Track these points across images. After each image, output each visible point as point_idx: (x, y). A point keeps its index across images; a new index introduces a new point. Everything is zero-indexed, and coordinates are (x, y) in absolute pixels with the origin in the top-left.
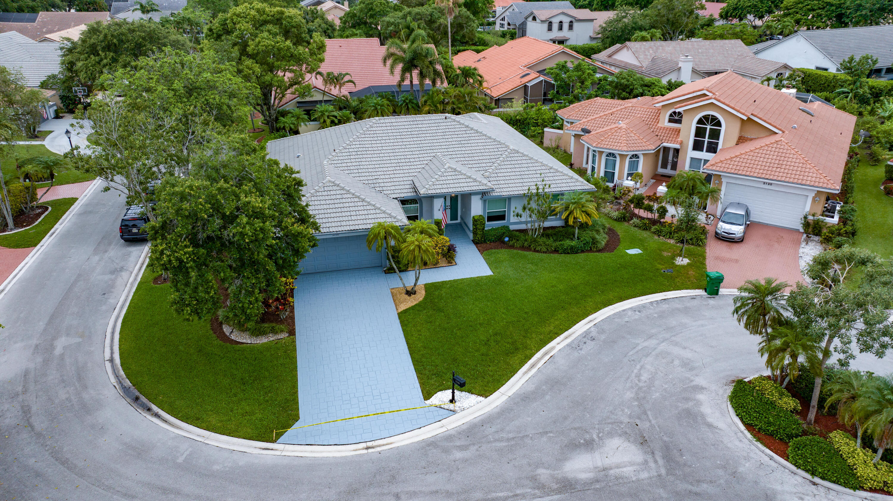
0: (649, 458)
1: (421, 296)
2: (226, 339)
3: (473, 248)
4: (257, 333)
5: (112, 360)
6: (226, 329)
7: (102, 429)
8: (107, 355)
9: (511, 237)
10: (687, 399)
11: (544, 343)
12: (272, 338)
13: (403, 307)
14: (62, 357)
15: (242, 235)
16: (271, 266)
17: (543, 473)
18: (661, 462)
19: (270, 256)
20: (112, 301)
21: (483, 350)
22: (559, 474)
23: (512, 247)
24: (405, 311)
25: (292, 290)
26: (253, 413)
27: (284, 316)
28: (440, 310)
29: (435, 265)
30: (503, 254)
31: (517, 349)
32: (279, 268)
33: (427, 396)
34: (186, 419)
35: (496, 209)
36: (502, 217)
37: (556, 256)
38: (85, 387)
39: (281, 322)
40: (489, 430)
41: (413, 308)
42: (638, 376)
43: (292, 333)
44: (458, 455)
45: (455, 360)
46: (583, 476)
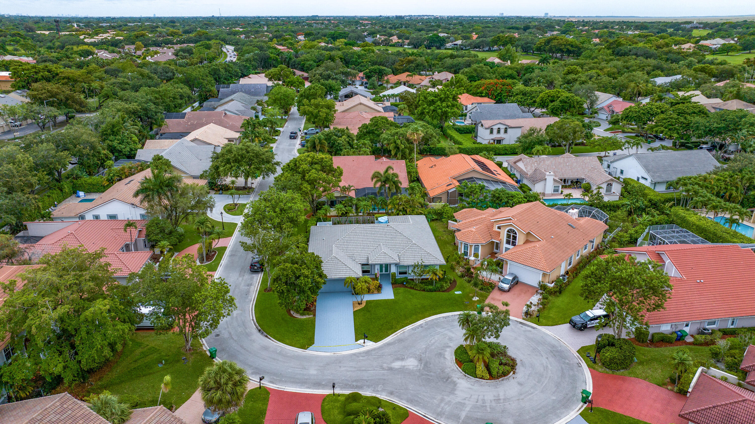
0: (419, 365)
1: (363, 305)
2: (291, 316)
3: (391, 286)
4: (303, 314)
5: (253, 320)
6: (292, 312)
7: (254, 341)
8: (251, 318)
9: (407, 282)
10: (442, 349)
11: (403, 327)
12: (307, 317)
13: (356, 309)
14: (236, 317)
15: (301, 283)
16: (309, 293)
17: (385, 365)
18: (422, 366)
19: (309, 289)
20: (250, 298)
21: (380, 327)
22: (390, 366)
23: (407, 287)
24: (356, 311)
25: (316, 300)
26: (300, 340)
27: (312, 309)
28: (369, 311)
29: (373, 293)
30: (402, 290)
31: (392, 328)
32: (312, 294)
33: (356, 340)
34: (279, 340)
35: (403, 270)
36: (405, 273)
37: (423, 292)
38: (246, 328)
39: (311, 311)
40: (373, 352)
41: (359, 310)
42: (430, 341)
43: (314, 315)
44: (361, 358)
45: (369, 330)
46: (396, 367)
